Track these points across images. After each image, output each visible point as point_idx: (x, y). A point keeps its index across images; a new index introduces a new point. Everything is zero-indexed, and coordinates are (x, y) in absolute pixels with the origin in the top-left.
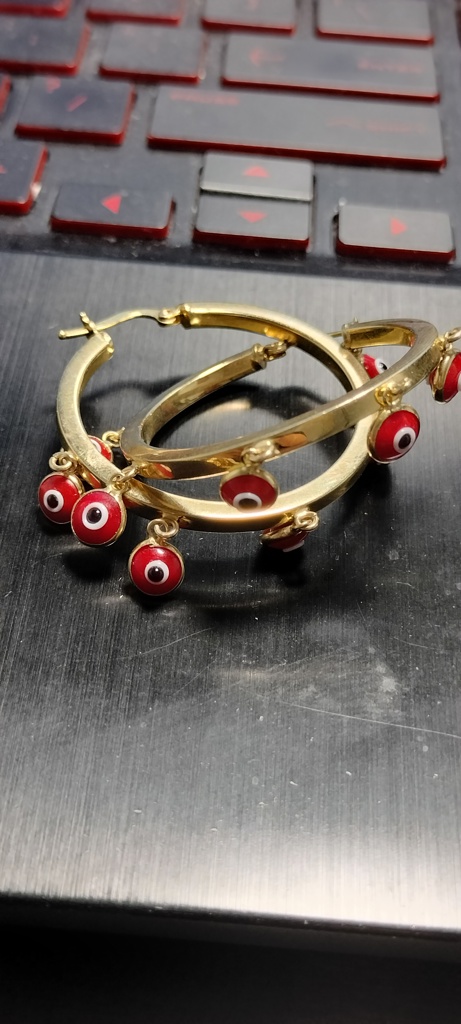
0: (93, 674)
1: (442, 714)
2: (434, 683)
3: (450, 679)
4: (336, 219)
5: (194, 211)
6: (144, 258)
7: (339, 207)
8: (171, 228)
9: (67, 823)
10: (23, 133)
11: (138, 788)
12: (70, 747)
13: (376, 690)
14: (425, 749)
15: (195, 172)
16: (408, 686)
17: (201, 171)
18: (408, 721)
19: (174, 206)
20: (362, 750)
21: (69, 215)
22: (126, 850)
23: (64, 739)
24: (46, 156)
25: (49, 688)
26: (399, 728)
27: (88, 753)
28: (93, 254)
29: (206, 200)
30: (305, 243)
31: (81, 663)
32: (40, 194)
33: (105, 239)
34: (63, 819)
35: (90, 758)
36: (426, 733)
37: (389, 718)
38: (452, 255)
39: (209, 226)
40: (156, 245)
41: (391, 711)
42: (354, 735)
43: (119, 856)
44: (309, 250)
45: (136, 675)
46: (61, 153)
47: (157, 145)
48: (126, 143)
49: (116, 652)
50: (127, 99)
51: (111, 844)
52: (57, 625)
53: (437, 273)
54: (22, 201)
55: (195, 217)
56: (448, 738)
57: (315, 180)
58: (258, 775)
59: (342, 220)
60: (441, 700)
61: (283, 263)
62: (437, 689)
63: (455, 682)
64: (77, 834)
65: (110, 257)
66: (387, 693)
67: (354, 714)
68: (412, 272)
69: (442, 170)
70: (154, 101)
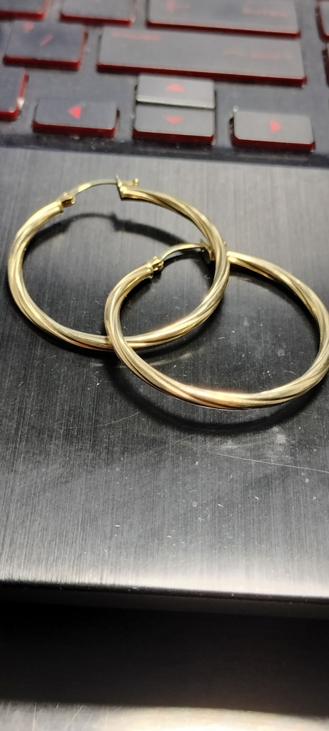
0: (82, 436)
1: (317, 458)
2: (311, 437)
3: (322, 435)
4: (232, 121)
5: (133, 117)
6: (100, 150)
7: (233, 113)
8: (117, 128)
9: (70, 535)
10: (9, 62)
11: (117, 511)
12: (69, 485)
13: (273, 443)
14: (307, 481)
15: (132, 88)
16: (294, 440)
17: (136, 88)
18: (296, 463)
19: (118, 113)
20: (265, 483)
21: (45, 120)
22: (111, 552)
23: (65, 480)
24: (27, 78)
25: (52, 446)
26: (289, 467)
27: (82, 489)
28: (64, 148)
29: (140, 109)
30: (210, 139)
31: (73, 429)
32: (24, 105)
33: (71, 137)
34: (68, 532)
35: (83, 492)
36: (307, 471)
37: (282, 461)
38: (313, 145)
39: (143, 127)
40: (108, 140)
41: (283, 456)
42: (259, 473)
43: (107, 555)
44: (214, 143)
45: (112, 436)
46: (37, 76)
47: (103, 69)
48: (81, 68)
49: (96, 421)
50: (82, 36)
51: (101, 548)
52: (56, 404)
53: (303, 159)
54: (12, 111)
55: (134, 121)
56: (322, 473)
57: (216, 94)
58: (196, 501)
59: (236, 122)
60: (316, 448)
61: (197, 153)
62: (314, 441)
63: (325, 437)
64: (78, 542)
65: (76, 150)
66: (280, 444)
67: (259, 459)
68: (286, 158)
69: (303, 86)
70: (100, 38)
